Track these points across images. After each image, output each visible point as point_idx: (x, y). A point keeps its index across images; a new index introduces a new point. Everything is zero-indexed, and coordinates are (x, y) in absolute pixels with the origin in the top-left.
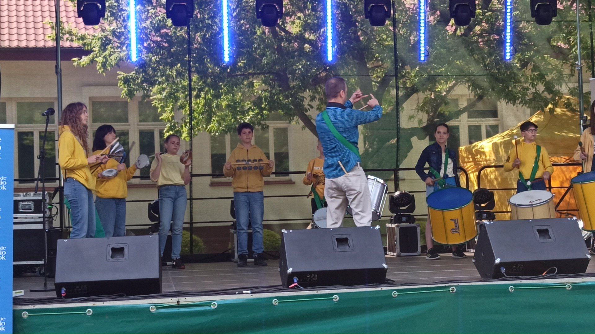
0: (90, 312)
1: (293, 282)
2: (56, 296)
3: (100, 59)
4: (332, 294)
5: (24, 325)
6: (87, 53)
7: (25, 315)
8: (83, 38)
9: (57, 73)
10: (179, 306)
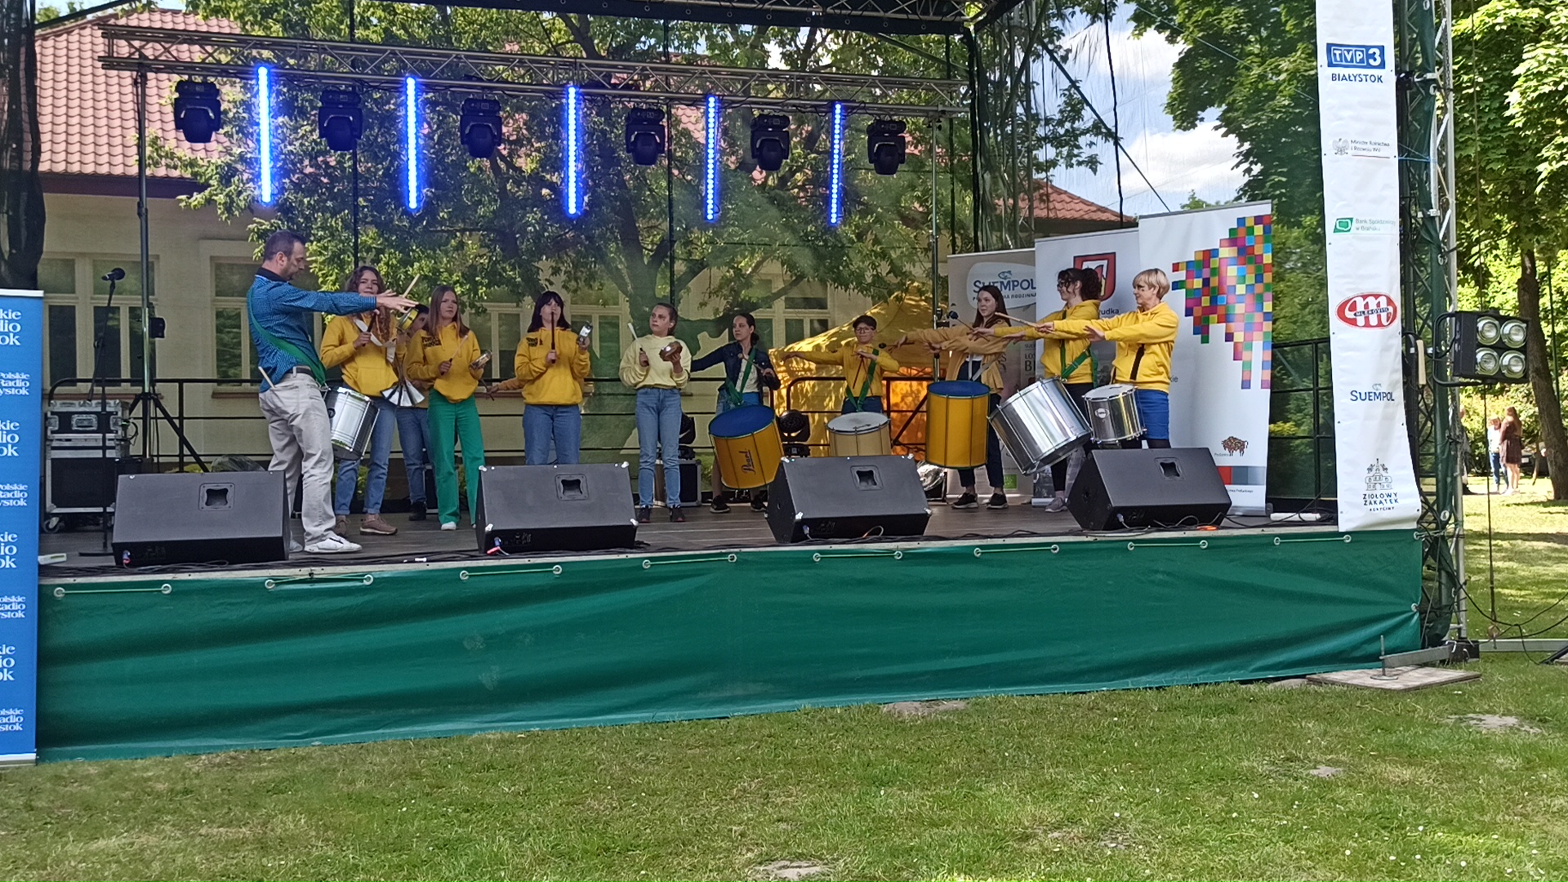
0: (167, 589)
1: (494, 546)
2: (114, 564)
3: (221, 198)
4: (552, 565)
5: (57, 609)
6: (201, 188)
7: (59, 592)
8: (192, 164)
9: (140, 214)
10: (312, 580)
